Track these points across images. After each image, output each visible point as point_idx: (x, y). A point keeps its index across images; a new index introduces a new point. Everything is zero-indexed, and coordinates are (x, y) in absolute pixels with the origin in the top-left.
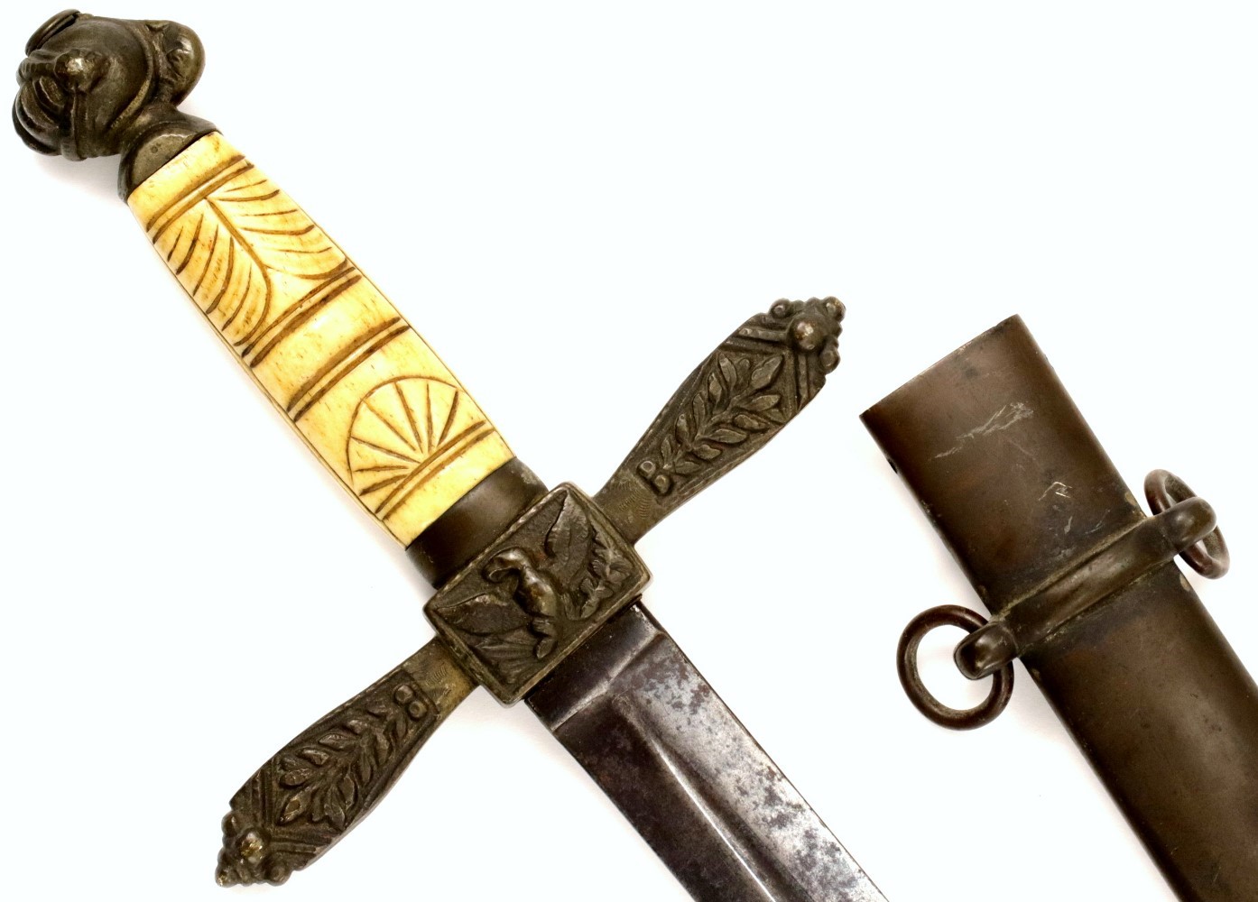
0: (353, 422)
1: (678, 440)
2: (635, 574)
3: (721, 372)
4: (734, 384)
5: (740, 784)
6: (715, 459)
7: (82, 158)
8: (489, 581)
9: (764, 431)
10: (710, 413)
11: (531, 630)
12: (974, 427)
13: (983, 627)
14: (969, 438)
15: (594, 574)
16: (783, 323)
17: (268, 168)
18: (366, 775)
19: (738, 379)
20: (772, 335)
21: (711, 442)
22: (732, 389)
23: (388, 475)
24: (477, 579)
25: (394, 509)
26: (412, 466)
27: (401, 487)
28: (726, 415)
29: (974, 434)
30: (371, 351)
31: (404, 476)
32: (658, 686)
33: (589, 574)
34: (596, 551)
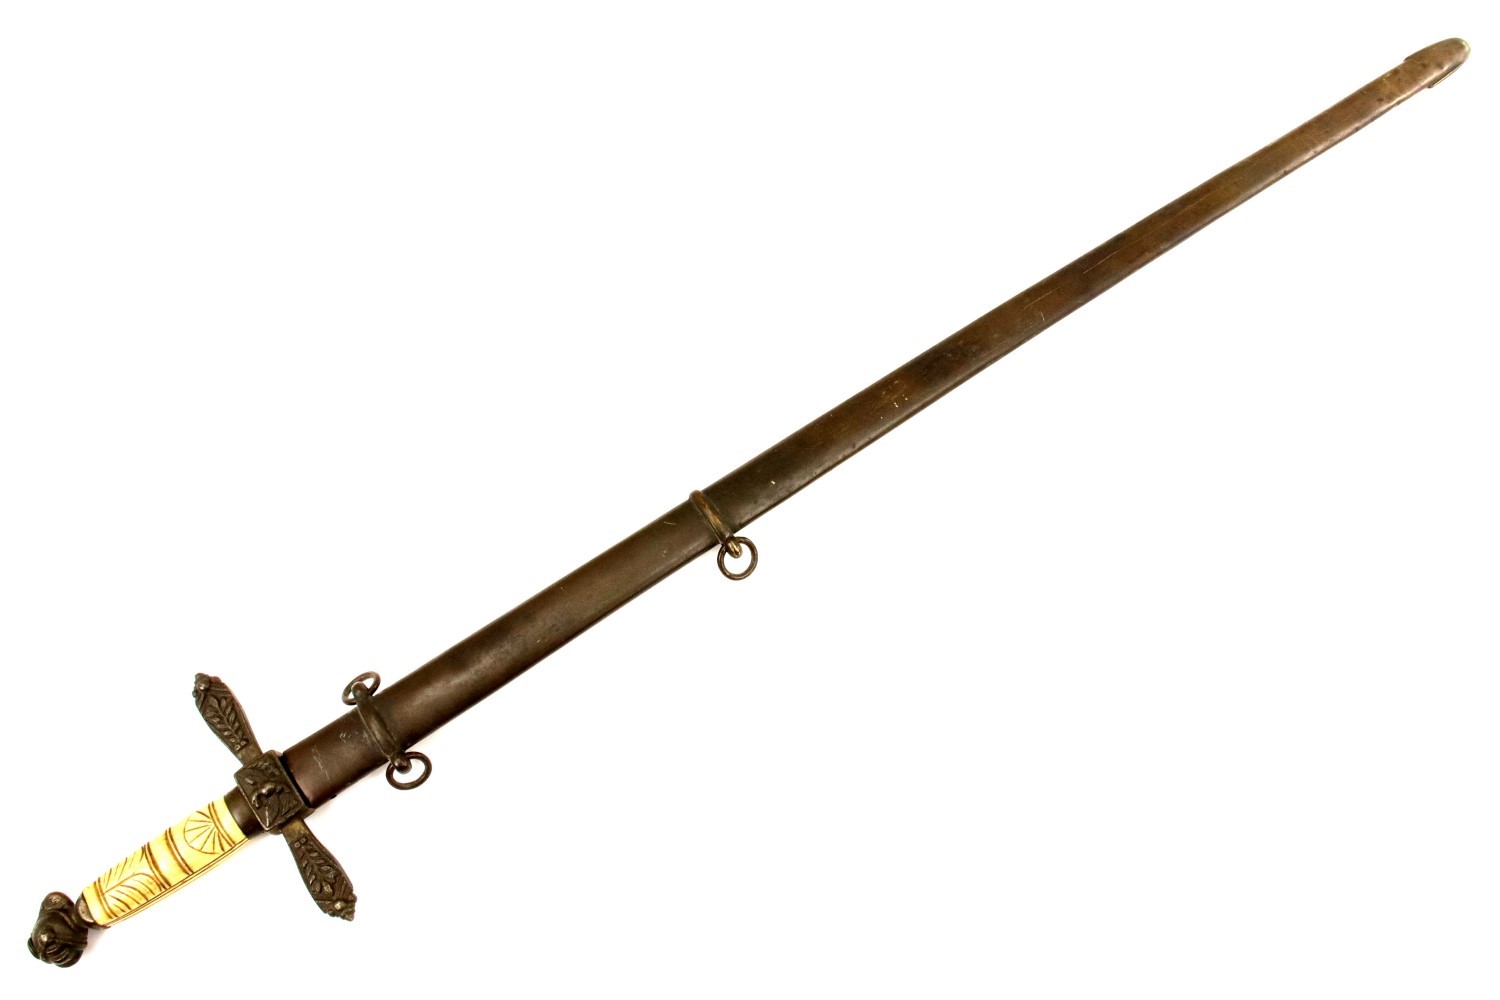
0: (195, 850)
2: (271, 755)
7: (86, 943)
9: (233, 705)
17: (102, 873)
18: (322, 861)
19: (215, 711)
20: (202, 699)
21: (234, 723)
22: (217, 713)
23: (217, 838)
24: (260, 814)
25: (231, 839)
26: (215, 829)
28: (225, 719)
30: (172, 839)
31: (220, 835)
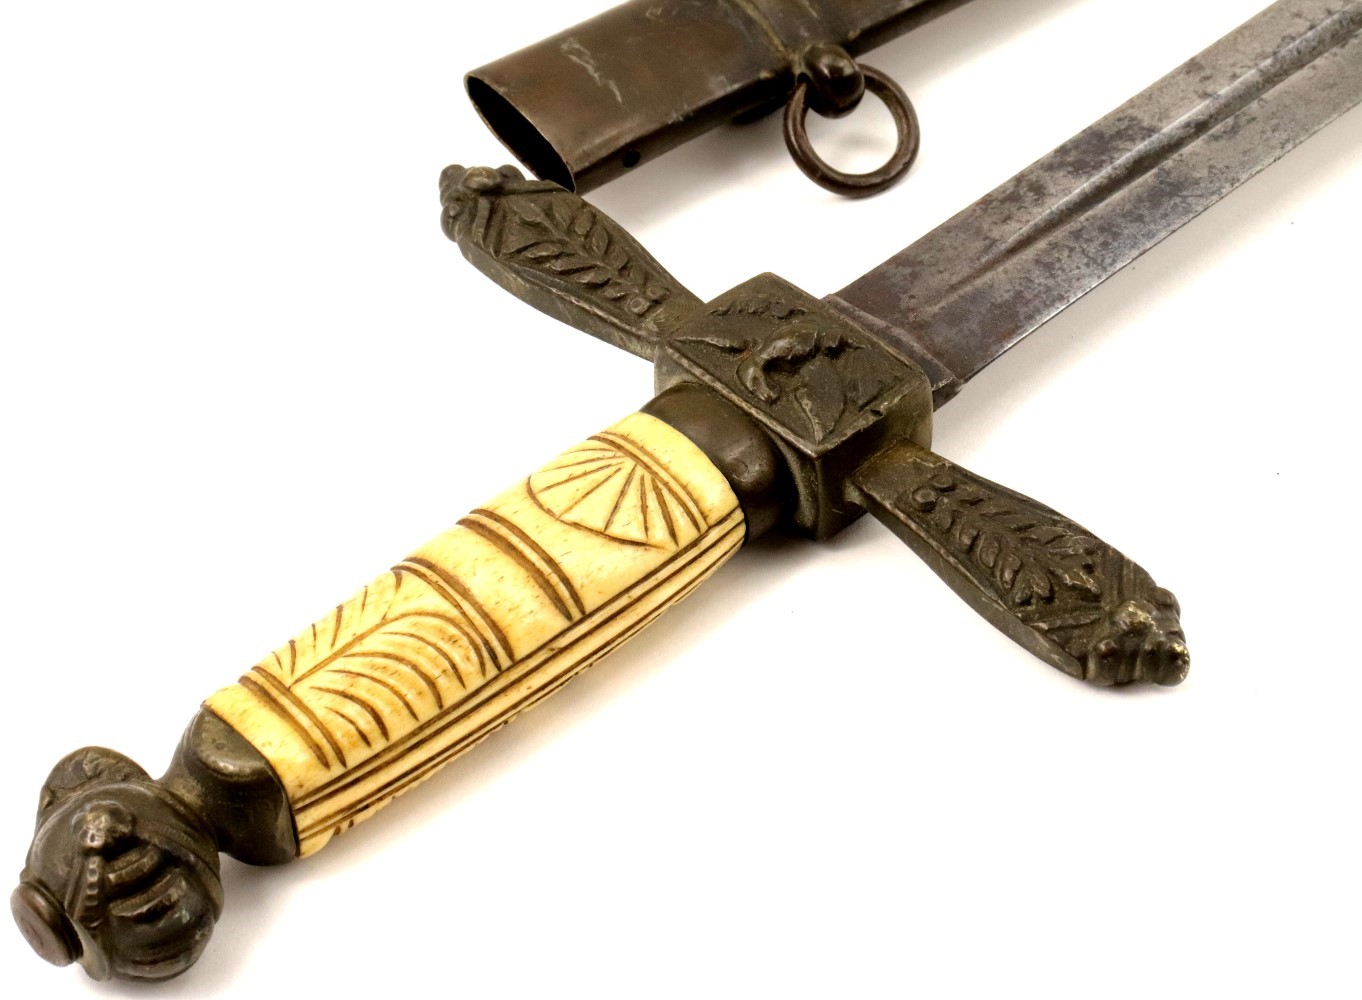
0: (586, 528)
1: (606, 282)
3: (525, 248)
4: (538, 237)
8: (778, 399)
12: (588, 73)
14: (600, 77)
16: (470, 205)
19: (534, 233)
20: (483, 215)
22: (544, 238)
23: (651, 497)
24: (776, 408)
26: (640, 471)
27: (666, 484)
29: (594, 73)
31: (653, 481)
32: (893, 292)
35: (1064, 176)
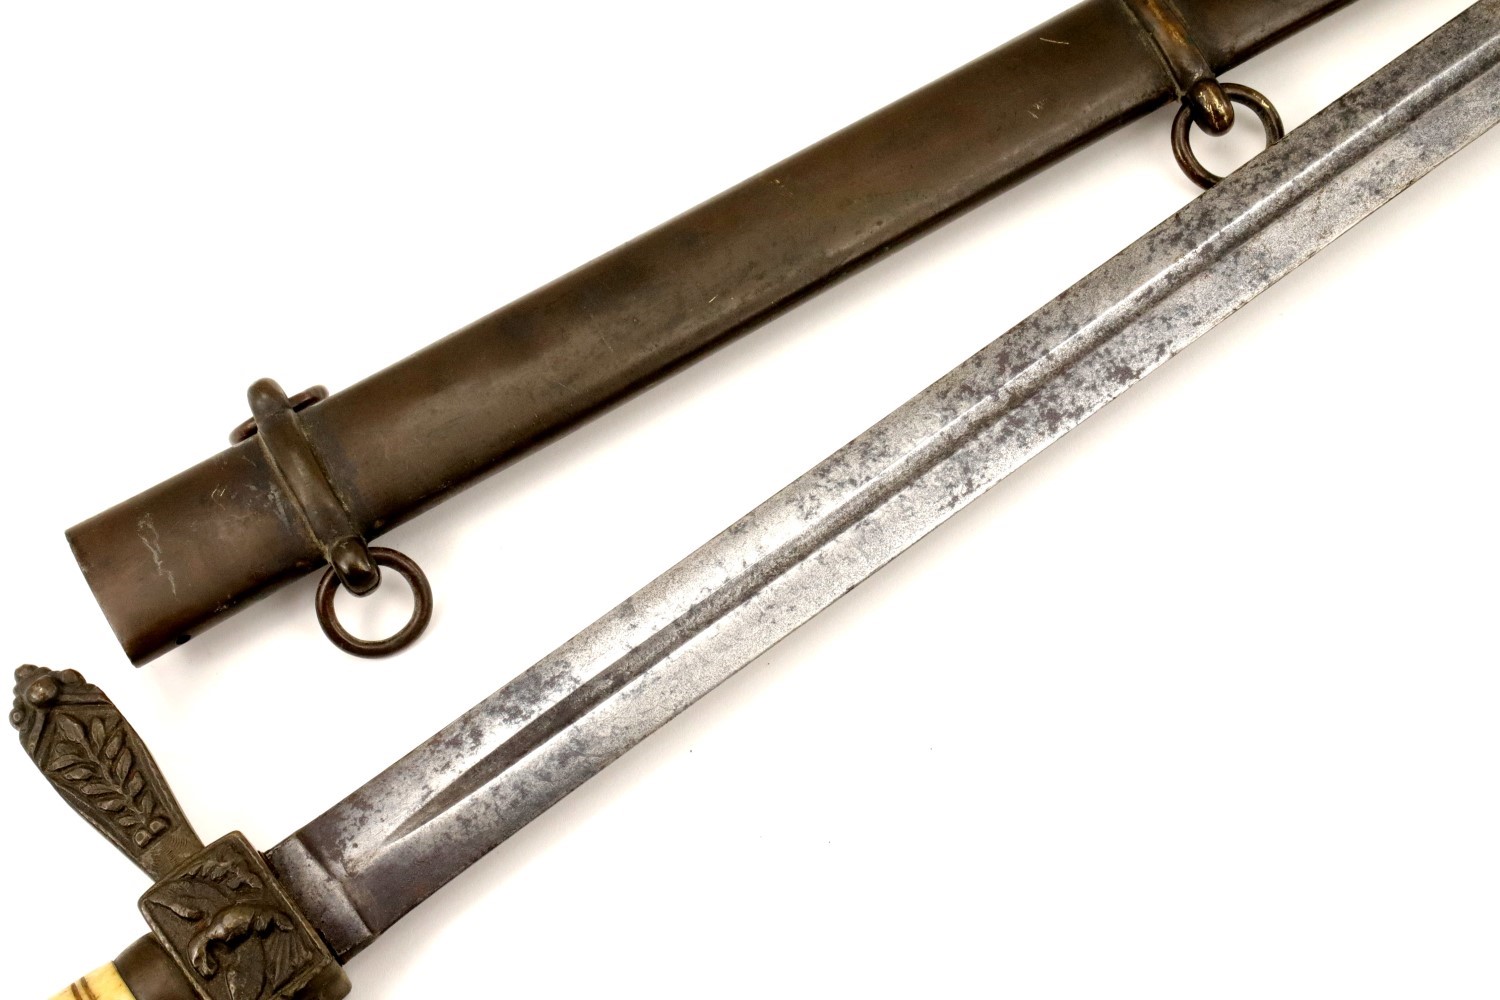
1: (122, 809)
3: (64, 768)
4: (77, 758)
5: (439, 769)
6: (143, 777)
8: (215, 974)
9: (125, 734)
10: (101, 780)
11: (264, 934)
12: (153, 561)
13: (335, 570)
14: (162, 565)
15: (225, 876)
16: (30, 714)
19: (74, 754)
20: (39, 725)
21: (128, 779)
22: (81, 759)
24: (211, 984)
28: (104, 770)
29: (159, 561)
32: (342, 837)
33: (222, 883)
34: (204, 874)
35: (500, 724)
